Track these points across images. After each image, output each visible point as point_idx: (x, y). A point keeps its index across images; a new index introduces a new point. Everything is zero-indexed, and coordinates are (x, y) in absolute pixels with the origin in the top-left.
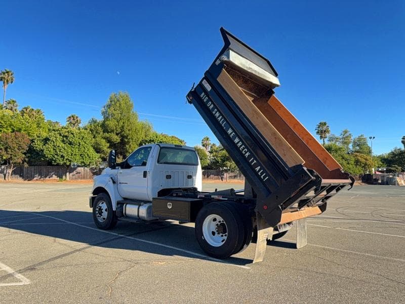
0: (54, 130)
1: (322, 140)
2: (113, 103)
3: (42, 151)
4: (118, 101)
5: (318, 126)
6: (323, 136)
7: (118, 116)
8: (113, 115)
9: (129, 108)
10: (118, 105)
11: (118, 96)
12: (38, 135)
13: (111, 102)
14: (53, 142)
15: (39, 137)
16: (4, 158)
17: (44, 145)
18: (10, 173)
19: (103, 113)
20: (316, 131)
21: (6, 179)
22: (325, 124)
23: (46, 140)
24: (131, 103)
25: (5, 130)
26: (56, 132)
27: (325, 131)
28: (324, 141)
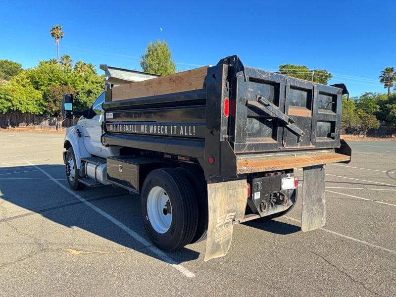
0: (96, 83)
1: (387, 88)
2: (151, 53)
3: (86, 103)
4: (156, 50)
5: (383, 73)
6: (389, 84)
7: (156, 67)
8: (151, 66)
9: (167, 57)
10: (155, 54)
11: (156, 45)
12: (82, 88)
13: (149, 51)
14: (96, 94)
15: (82, 89)
16: (54, 110)
17: (88, 97)
18: (61, 124)
19: (142, 64)
20: (381, 78)
21: (58, 129)
22: (392, 70)
23: (89, 92)
24: (169, 52)
25: (54, 84)
26: (98, 85)
27: (391, 79)
28: (389, 90)
